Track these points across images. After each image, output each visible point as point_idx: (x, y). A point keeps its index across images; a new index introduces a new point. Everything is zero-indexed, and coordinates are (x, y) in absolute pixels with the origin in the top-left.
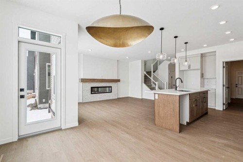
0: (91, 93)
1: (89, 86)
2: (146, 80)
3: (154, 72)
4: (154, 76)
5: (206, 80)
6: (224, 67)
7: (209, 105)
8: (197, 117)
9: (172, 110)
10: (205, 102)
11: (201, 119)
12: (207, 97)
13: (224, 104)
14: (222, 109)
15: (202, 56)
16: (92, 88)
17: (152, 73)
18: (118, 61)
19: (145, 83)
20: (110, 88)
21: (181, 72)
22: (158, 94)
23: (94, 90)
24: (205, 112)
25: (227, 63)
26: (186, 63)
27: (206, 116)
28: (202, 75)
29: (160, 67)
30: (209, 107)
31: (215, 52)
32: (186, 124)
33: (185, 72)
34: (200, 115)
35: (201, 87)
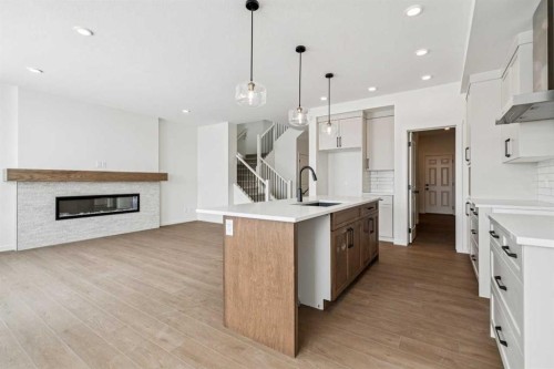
0: (58, 218)
1: (49, 193)
2: (243, 177)
3: (264, 155)
4: (263, 165)
5: (373, 175)
6: (409, 144)
7: (380, 233)
8: (354, 277)
9: (273, 275)
10: (372, 232)
11: (364, 280)
12: (377, 218)
13: (409, 231)
14: (405, 244)
15: (367, 116)
16: (59, 200)
17: (259, 158)
18: (160, 120)
19: (239, 183)
20: (135, 200)
21: (323, 154)
22: (234, 218)
23: (67, 208)
24: (371, 258)
25: (415, 133)
26: (329, 129)
27: (374, 267)
28: (366, 163)
29: (277, 144)
30: (380, 239)
31: (392, 107)
32: (322, 308)
33: (330, 156)
34: (362, 267)
35: (364, 191)
